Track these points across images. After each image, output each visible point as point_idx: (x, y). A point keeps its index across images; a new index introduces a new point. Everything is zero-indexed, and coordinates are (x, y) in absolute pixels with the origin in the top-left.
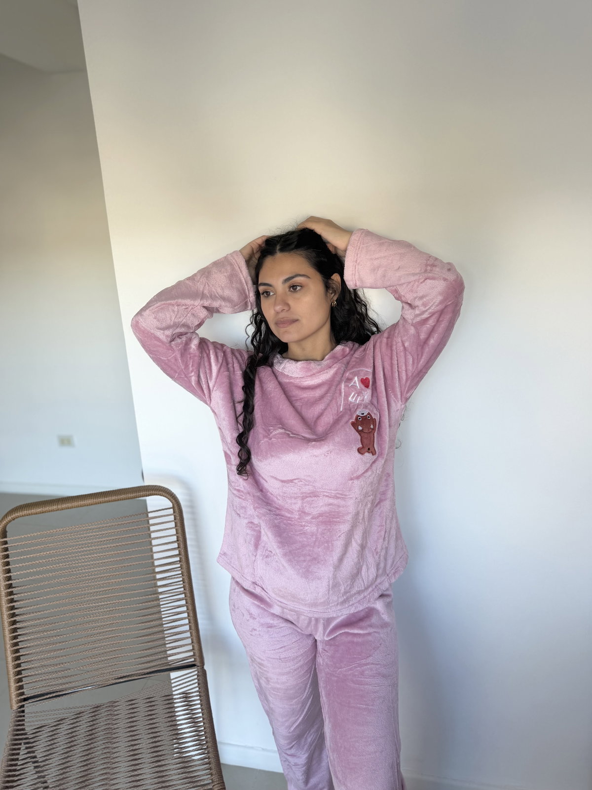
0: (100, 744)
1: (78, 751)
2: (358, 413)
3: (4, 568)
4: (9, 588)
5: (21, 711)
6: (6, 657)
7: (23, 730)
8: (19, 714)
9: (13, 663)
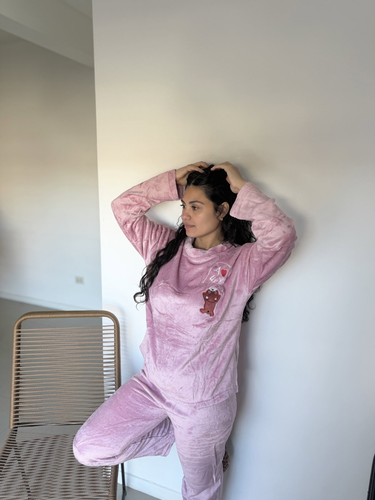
0: (53, 457)
1: (42, 458)
2: (210, 289)
3: (16, 346)
4: (18, 358)
5: (15, 430)
6: (11, 397)
7: (15, 441)
8: (13, 432)
9: (14, 402)
